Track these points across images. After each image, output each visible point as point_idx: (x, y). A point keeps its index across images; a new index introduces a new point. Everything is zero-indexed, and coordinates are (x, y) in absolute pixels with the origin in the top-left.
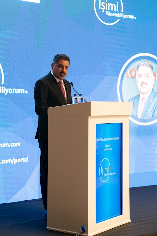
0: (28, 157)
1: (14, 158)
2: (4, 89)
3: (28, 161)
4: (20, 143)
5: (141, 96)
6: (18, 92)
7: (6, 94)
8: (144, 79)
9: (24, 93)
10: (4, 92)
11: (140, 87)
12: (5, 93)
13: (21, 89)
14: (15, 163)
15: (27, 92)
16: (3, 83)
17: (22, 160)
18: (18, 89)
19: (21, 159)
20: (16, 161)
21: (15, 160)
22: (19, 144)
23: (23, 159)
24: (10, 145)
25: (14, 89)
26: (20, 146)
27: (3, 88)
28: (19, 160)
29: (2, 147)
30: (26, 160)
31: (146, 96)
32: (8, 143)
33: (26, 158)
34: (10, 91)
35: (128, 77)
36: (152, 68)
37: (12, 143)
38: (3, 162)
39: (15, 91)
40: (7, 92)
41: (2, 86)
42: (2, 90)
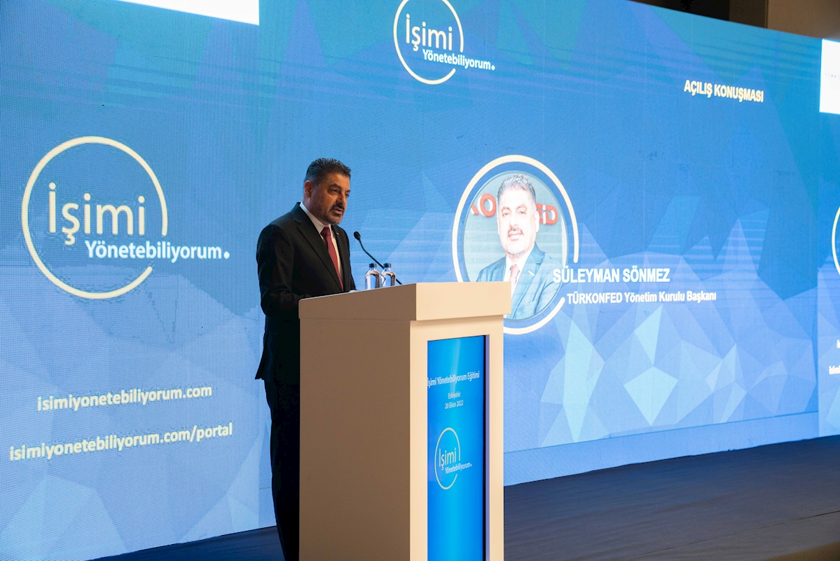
0: (231, 424)
1: (195, 427)
2: (169, 248)
3: (231, 433)
4: (210, 389)
5: (509, 263)
6: (205, 256)
7: (174, 261)
8: (514, 219)
9: (220, 257)
10: (169, 256)
11: (505, 241)
12: (172, 257)
13: (213, 248)
14: (198, 440)
15: (227, 255)
16: (164, 232)
17: (217, 432)
18: (205, 249)
19: (215, 429)
20: (201, 434)
21: (199, 431)
22: (208, 391)
23: (220, 428)
24: (184, 393)
25: (195, 248)
26: (210, 394)
27: (167, 246)
28: (210, 433)
29: (164, 398)
30: (227, 431)
31: (521, 263)
32: (180, 388)
33: (228, 426)
34: (185, 252)
35: (477, 214)
36: (533, 192)
37: (191, 387)
38: (168, 437)
39: (196, 252)
40: (176, 256)
41: (162, 239)
42: (164, 250)
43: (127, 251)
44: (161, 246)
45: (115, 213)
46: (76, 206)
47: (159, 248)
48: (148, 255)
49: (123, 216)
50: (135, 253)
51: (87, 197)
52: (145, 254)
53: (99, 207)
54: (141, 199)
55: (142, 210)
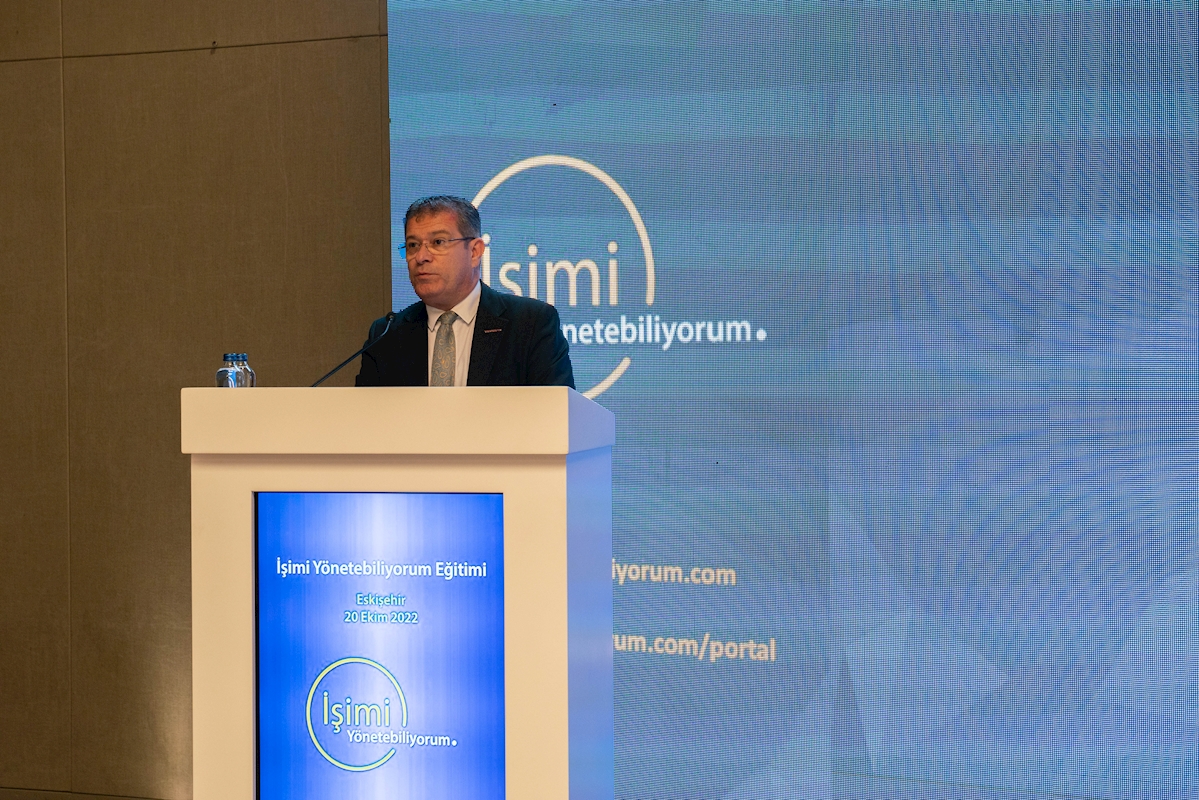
0: (773, 642)
1: (707, 636)
2: (657, 326)
3: (773, 658)
4: (732, 572)
6: (720, 338)
7: (666, 346)
9: (748, 337)
10: (657, 339)
12: (663, 340)
13: (735, 323)
14: (713, 659)
15: (761, 335)
16: (650, 300)
17: (746, 651)
18: (720, 325)
19: (743, 646)
20: (717, 650)
21: (713, 645)
22: (728, 576)
23: (752, 645)
24: (686, 574)
25: (703, 324)
26: (733, 582)
27: (654, 322)
28: (733, 650)
29: (654, 578)
30: (766, 652)
32: (679, 564)
33: (767, 643)
34: (686, 332)
37: (699, 566)
38: (661, 645)
39: (704, 331)
40: (669, 338)
41: (647, 310)
42: (649, 330)
43: (590, 333)
44: (645, 322)
45: (573, 272)
46: (516, 266)
47: (641, 327)
48: (624, 339)
49: (584, 276)
50: (603, 336)
51: (533, 250)
52: (619, 337)
53: (549, 265)
54: (613, 247)
55: (613, 264)
